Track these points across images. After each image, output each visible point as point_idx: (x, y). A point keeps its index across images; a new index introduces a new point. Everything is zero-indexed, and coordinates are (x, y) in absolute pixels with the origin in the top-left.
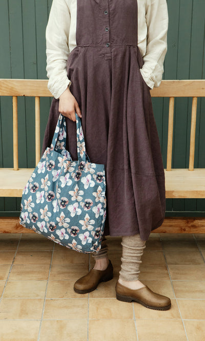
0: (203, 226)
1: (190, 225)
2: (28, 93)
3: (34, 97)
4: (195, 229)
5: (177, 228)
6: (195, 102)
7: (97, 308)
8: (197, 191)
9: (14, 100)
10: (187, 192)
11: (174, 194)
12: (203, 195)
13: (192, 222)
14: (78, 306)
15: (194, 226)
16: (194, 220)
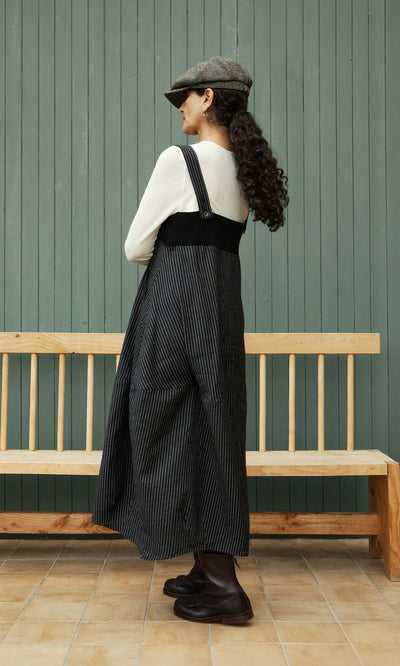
0: (308, 523)
1: (290, 522)
2: (79, 350)
3: (87, 355)
4: (297, 529)
5: (272, 527)
6: (292, 360)
7: (156, 633)
8: (295, 467)
9: (62, 358)
10: (282, 467)
11: (264, 470)
12: (303, 472)
13: (294, 517)
14: (128, 630)
15: (296, 524)
16: (296, 515)
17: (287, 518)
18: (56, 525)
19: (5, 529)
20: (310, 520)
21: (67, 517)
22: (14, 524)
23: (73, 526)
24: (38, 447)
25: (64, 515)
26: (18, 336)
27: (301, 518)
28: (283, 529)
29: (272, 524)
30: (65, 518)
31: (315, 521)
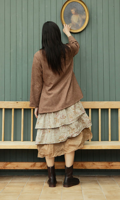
6: (110, 110)
15: (112, 166)
16: (112, 162)
17: (109, 164)
18: (31, 166)
19: (14, 168)
20: (117, 164)
21: (35, 164)
22: (17, 166)
23: (37, 167)
24: (24, 140)
25: (34, 163)
26: (17, 103)
27: (114, 163)
28: (108, 167)
29: (103, 165)
30: (34, 164)
31: (119, 164)
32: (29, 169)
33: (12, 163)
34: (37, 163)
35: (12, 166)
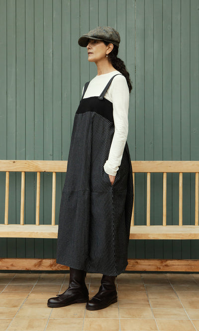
1: (163, 265)
2: (48, 170)
3: (52, 172)
4: (167, 268)
5: (153, 267)
6: (165, 176)
9: (38, 174)
13: (166, 262)
14: (75, 323)
15: (167, 266)
16: (167, 260)
17: (162, 262)
18: (35, 265)
19: (7, 268)
20: (174, 264)
21: (41, 261)
22: (12, 265)
23: (44, 267)
24: (25, 223)
25: (40, 260)
26: (14, 162)
27: (169, 262)
28: (160, 269)
29: (152, 265)
31: (177, 264)
32: (31, 270)
33: (3, 260)
34: (44, 261)
35: (3, 265)
